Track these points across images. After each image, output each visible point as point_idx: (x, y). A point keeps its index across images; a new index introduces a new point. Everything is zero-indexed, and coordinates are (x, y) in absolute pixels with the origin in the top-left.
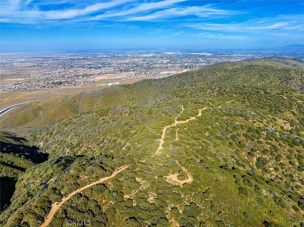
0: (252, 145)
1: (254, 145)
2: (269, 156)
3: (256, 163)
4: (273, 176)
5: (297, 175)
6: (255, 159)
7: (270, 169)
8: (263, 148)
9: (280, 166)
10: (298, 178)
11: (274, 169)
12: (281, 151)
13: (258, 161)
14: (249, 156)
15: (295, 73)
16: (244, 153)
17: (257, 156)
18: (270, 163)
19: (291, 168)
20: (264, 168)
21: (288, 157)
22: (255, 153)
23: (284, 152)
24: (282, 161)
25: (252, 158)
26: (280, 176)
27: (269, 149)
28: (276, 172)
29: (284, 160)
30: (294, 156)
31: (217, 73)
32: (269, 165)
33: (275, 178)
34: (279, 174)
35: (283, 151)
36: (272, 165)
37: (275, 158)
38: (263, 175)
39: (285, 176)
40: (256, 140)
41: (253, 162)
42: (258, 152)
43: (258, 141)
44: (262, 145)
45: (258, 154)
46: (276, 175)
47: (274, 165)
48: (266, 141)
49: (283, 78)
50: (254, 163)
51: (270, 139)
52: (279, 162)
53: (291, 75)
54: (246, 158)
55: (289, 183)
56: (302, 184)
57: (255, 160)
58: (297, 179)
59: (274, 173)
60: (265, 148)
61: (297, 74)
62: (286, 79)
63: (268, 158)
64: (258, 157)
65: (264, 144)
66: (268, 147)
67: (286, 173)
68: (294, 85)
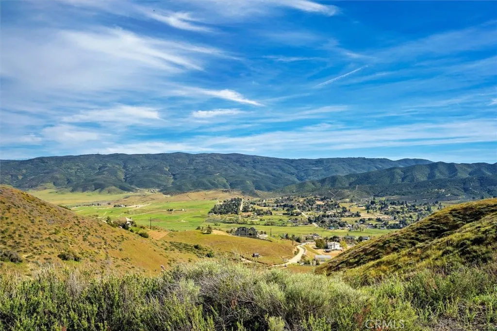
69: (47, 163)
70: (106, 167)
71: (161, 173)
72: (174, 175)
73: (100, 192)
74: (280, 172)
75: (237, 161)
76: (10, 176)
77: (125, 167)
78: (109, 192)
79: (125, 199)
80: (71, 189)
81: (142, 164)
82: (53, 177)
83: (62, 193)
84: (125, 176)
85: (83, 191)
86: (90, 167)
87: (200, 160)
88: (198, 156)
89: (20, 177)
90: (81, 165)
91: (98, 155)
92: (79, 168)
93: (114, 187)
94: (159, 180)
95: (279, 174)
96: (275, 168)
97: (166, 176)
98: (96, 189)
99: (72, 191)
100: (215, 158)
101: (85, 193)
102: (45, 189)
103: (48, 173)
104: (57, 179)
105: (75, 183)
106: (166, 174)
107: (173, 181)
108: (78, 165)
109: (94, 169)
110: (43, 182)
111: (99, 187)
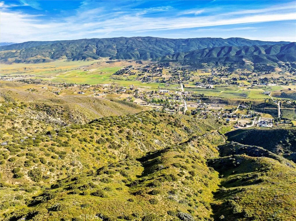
0: (7, 168)
1: (9, 166)
2: (34, 165)
3: (31, 179)
4: (55, 177)
5: (66, 163)
6: (27, 178)
7: (47, 174)
8: (22, 162)
9: (50, 166)
10: (68, 164)
11: (51, 171)
12: (37, 154)
13: (33, 176)
14: (19, 179)
16: (8, 181)
17: (25, 173)
18: (42, 169)
19: (57, 161)
20: (43, 177)
21: (47, 155)
22: (21, 172)
23: (40, 154)
24: (48, 162)
25: (24, 179)
26: (58, 173)
27: (27, 159)
28: (53, 172)
29: (48, 160)
30: (48, 151)
32: (43, 172)
33: (58, 178)
34: (57, 172)
35: (38, 153)
36: (45, 169)
37: (41, 162)
38: (48, 183)
39: (61, 169)
40: (6, 161)
41: (29, 181)
42: (21, 169)
43: (9, 160)
44: (17, 160)
45: (24, 171)
46: (56, 175)
47: (47, 169)
48: (16, 155)
50: (31, 181)
51: (17, 151)
52: (47, 164)
54: (17, 183)
55: (67, 172)
56: (74, 166)
57: (29, 177)
58: (68, 166)
59: (53, 174)
60: (24, 161)
63: (36, 168)
64: (27, 173)
65: (18, 159)
66: (24, 158)
67: (59, 168)
69: (63, 45)
70: (89, 46)
71: (112, 49)
72: (118, 50)
73: (84, 60)
74: (166, 47)
75: (148, 41)
76: (48, 53)
77: (97, 46)
78: (88, 60)
79: (91, 65)
80: (72, 59)
81: (105, 44)
82: (65, 53)
83: (69, 61)
84: (97, 51)
85: (77, 60)
86: (82, 47)
87: (130, 41)
88: (130, 39)
89: (52, 53)
90: (78, 45)
91: (86, 39)
92: (76, 47)
93: (90, 58)
94: (111, 53)
95: (166, 48)
96: (165, 45)
97: (114, 50)
98: (82, 59)
99: (73, 60)
100: (138, 40)
101: (78, 61)
102: (63, 59)
103: (63, 51)
104: (67, 54)
105: (75, 55)
106: (114, 49)
107: (117, 53)
108: (76, 46)
109: (83, 47)
110: (61, 56)
111: (84, 58)
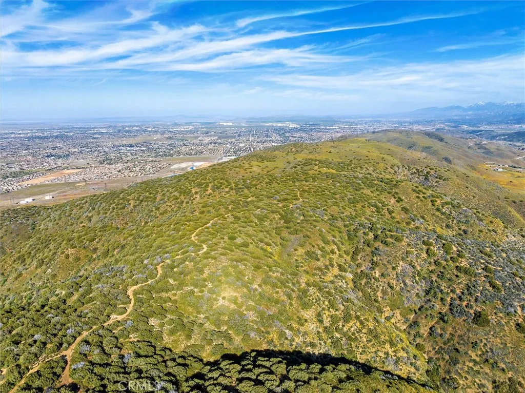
15: (415, 195)
31: (194, 191)
49: (360, 233)
53: (402, 200)
61: (421, 195)
62: (371, 235)
68: (400, 268)
